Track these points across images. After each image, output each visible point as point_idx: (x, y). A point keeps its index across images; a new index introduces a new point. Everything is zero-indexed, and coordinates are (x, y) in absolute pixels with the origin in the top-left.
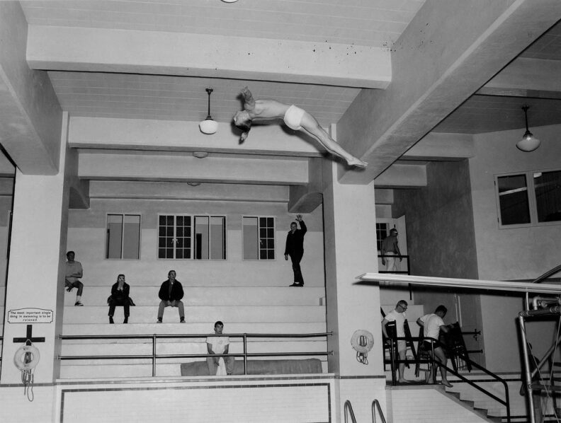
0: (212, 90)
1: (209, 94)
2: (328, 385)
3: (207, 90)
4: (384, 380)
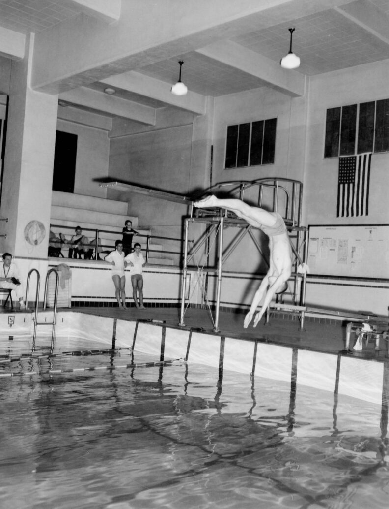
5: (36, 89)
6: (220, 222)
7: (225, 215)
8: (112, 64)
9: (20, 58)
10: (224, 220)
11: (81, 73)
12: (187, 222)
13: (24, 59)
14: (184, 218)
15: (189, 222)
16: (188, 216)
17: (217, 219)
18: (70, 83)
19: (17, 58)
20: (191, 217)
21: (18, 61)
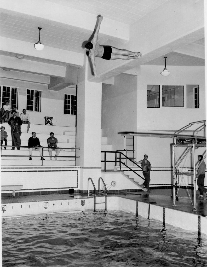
0: (41, 28)
1: (40, 30)
2: (77, 171)
3: (39, 28)
4: (100, 169)
5: (90, 81)
6: (192, 147)
7: (195, 143)
8: (127, 64)
9: (81, 66)
10: (195, 146)
11: (111, 71)
12: (173, 147)
13: (83, 66)
14: (171, 145)
15: (174, 147)
16: (174, 144)
17: (191, 145)
18: (106, 76)
19: (80, 66)
20: (176, 144)
21: (81, 67)
